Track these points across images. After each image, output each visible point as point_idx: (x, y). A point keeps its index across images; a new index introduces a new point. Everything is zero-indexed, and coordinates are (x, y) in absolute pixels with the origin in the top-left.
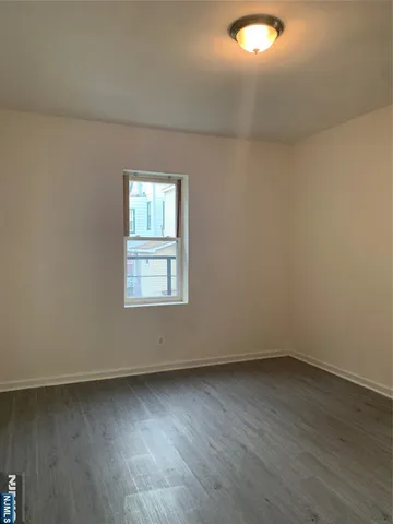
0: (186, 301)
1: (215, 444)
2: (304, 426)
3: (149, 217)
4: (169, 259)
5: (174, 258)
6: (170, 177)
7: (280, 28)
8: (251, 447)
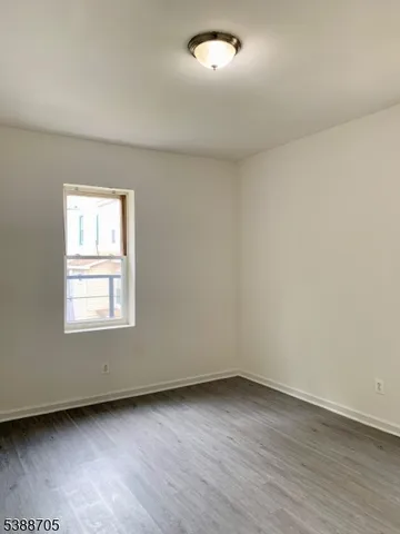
0: (133, 324)
1: (173, 482)
2: (263, 452)
3: (81, 232)
4: (111, 278)
5: (118, 277)
6: (114, 192)
7: (238, 46)
8: (212, 481)
